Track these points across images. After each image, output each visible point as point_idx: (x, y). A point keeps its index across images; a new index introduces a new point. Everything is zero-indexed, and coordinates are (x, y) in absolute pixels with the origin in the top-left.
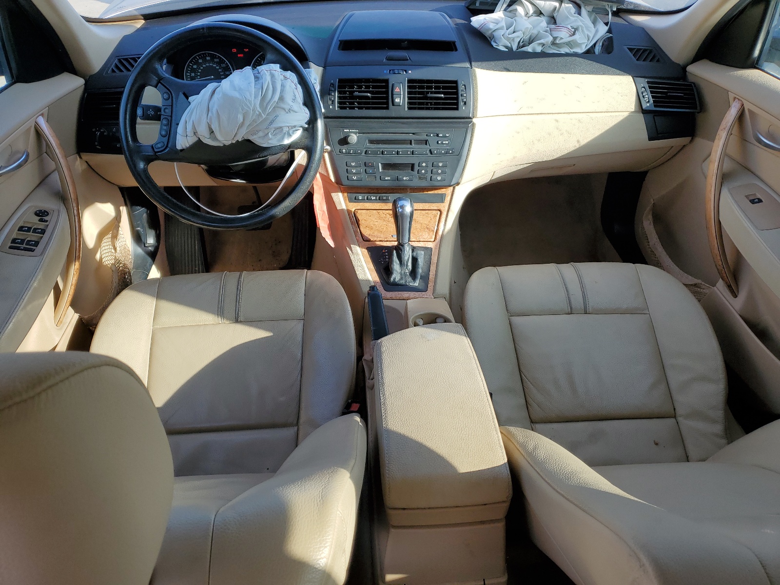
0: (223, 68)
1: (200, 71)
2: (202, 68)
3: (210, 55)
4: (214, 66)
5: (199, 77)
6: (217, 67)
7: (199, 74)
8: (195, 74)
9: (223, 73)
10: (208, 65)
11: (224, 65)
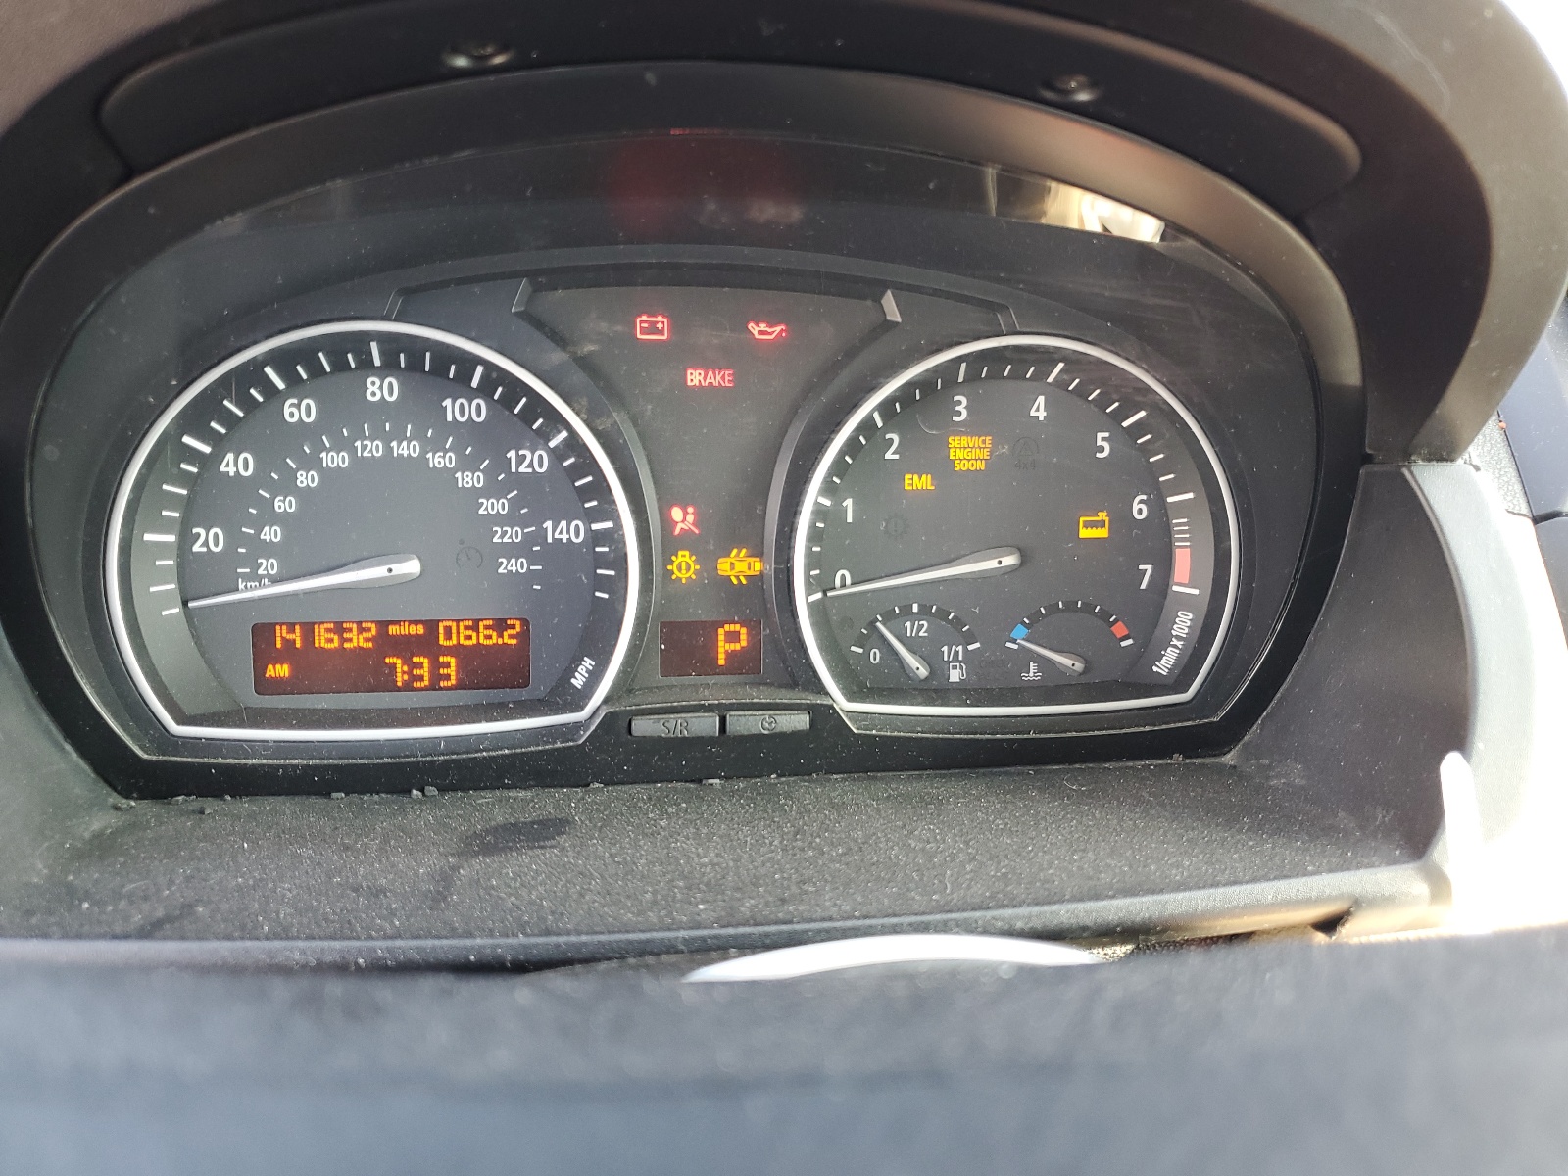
0: (528, 484)
1: (284, 505)
2: (306, 479)
3: (403, 357)
4: (437, 460)
5: (269, 566)
6: (467, 480)
7: (271, 534)
8: (233, 538)
9: (514, 535)
10: (373, 449)
11: (533, 461)
